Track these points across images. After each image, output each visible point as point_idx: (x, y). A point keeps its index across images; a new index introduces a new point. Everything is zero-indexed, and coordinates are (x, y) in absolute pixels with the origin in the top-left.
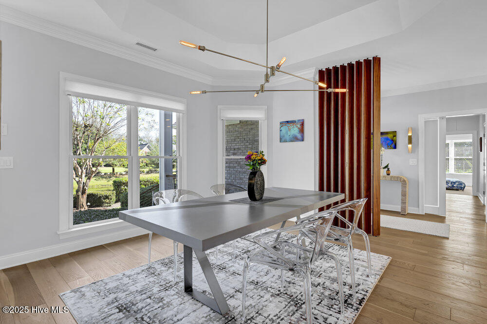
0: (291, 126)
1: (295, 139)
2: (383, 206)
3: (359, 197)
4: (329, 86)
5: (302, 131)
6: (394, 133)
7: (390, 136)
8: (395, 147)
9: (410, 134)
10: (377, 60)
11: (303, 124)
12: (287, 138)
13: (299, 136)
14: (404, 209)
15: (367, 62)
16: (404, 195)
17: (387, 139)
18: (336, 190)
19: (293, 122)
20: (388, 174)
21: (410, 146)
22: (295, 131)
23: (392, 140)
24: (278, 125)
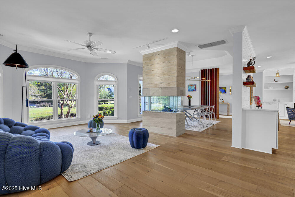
0: (192, 86)
1: (193, 91)
2: (220, 113)
3: (213, 105)
4: (206, 79)
5: (195, 88)
6: (225, 88)
7: (224, 89)
8: (225, 93)
9: (230, 89)
10: (218, 69)
11: (196, 86)
12: (190, 90)
13: (195, 90)
14: (228, 113)
15: (216, 69)
16: (228, 109)
17: (223, 90)
18: (206, 105)
19: (192, 85)
20: (223, 102)
21: (230, 92)
22: (193, 88)
23: (225, 90)
24: (187, 86)
